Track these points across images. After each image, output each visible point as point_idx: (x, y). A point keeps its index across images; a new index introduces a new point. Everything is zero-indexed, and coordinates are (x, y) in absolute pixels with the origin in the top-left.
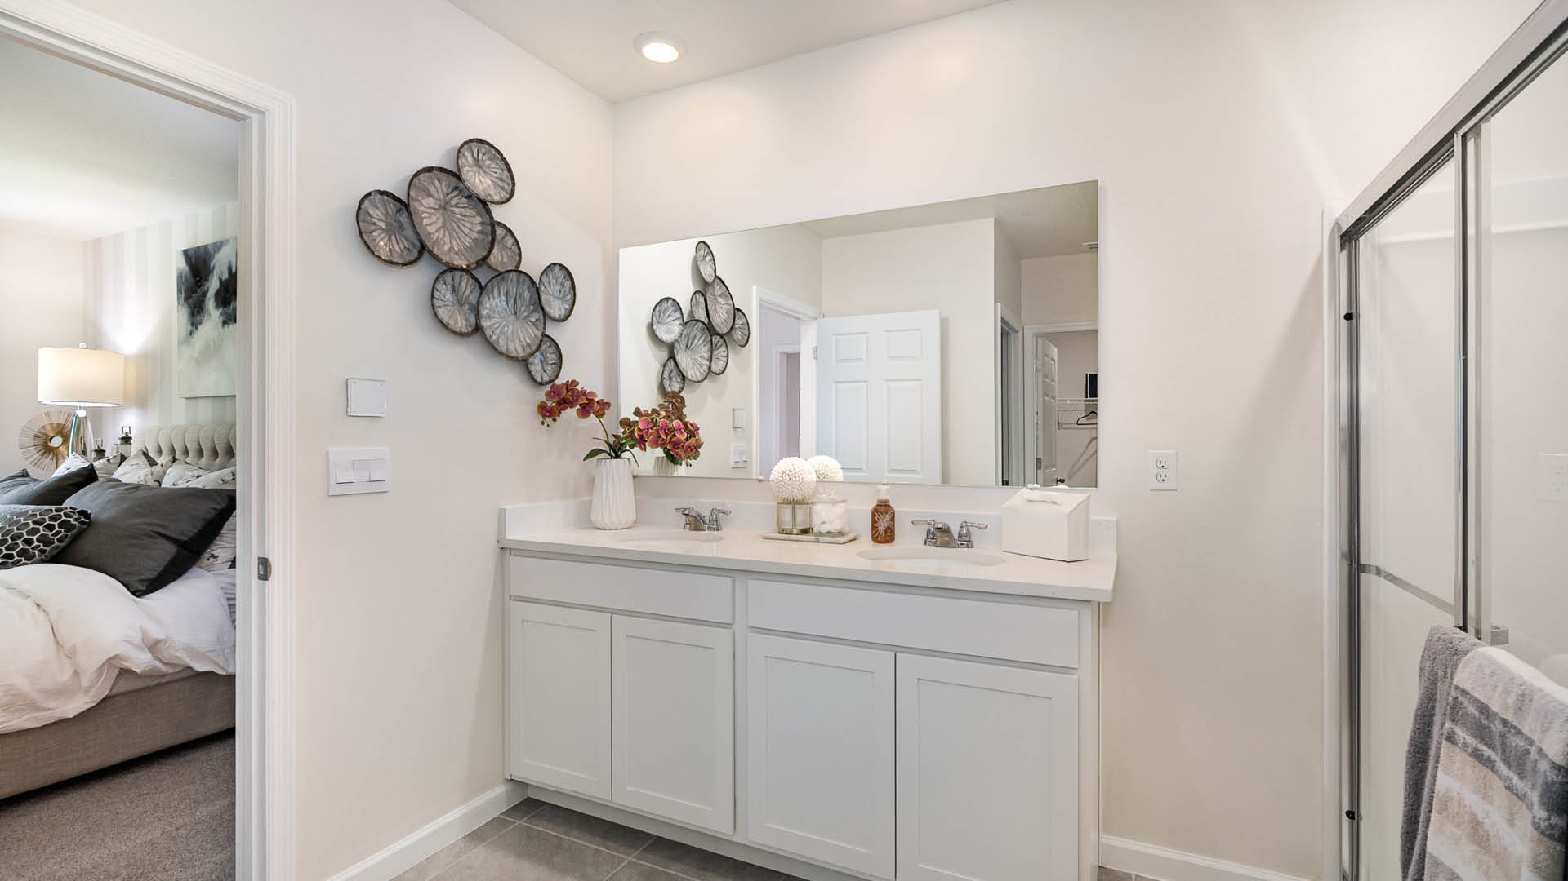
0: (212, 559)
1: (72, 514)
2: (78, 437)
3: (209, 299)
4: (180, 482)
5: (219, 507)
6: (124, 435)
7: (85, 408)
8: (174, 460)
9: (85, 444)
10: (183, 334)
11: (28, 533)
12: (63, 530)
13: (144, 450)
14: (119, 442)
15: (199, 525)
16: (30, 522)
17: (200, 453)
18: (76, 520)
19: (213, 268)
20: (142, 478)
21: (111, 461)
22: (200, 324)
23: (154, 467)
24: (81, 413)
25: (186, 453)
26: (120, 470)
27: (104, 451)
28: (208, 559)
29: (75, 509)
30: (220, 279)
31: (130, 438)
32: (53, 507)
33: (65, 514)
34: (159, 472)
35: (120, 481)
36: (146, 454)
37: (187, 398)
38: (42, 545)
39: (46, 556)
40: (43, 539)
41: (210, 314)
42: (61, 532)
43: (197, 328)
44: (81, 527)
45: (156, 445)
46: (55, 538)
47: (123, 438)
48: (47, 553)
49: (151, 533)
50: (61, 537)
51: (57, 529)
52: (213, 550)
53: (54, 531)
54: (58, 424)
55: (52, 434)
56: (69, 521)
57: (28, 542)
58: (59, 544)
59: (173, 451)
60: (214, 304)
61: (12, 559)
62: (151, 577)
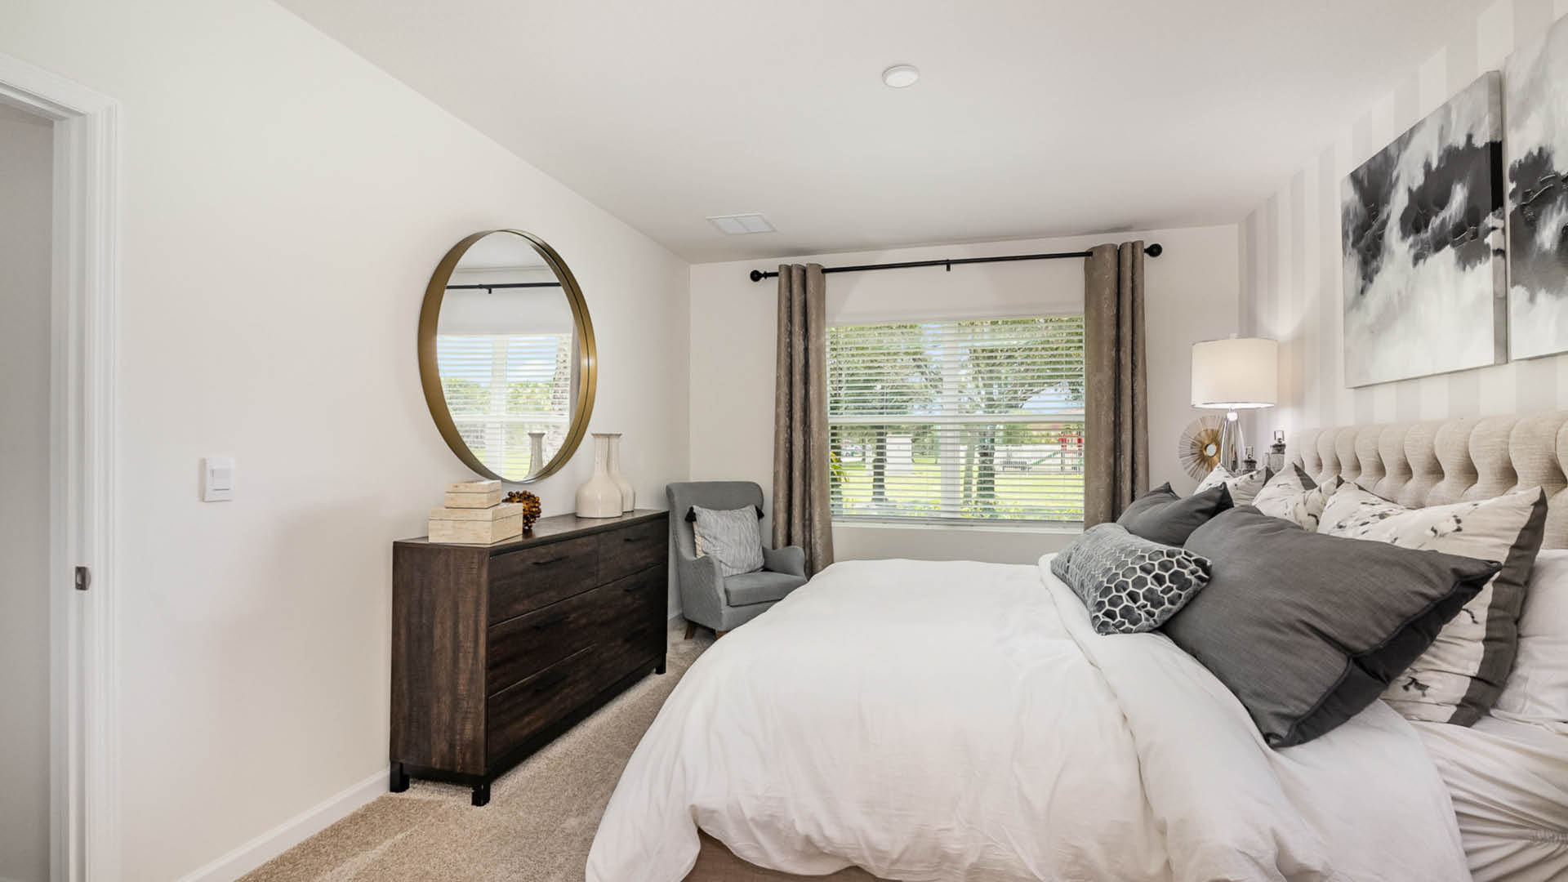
0: (1413, 689)
1: (1187, 563)
2: (1229, 444)
3: (1391, 230)
4: (1350, 523)
5: (1433, 592)
6: (1276, 442)
7: (1236, 410)
8: (1340, 482)
9: (1236, 453)
10: (1352, 294)
11: (1134, 585)
12: (1175, 587)
13: (1300, 466)
14: (1271, 450)
15: (1392, 625)
16: (1137, 567)
17: (1381, 470)
18: (1193, 573)
19: (1398, 178)
20: (1291, 508)
21: (1255, 477)
22: (1377, 272)
23: (1308, 492)
24: (1232, 417)
25: (1357, 468)
26: (1265, 492)
27: (1255, 462)
28: (1406, 688)
29: (1190, 556)
30: (1410, 190)
31: (1284, 446)
32: (1165, 548)
33: (1178, 562)
34: (1316, 500)
35: (1259, 512)
36: (1299, 471)
37: (1355, 388)
38: (1149, 604)
39: (1154, 620)
40: (1150, 596)
41: (1392, 253)
42: (1172, 589)
43: (1371, 281)
44: (1198, 585)
45: (1314, 455)
46: (1166, 597)
47: (1275, 446)
48: (1156, 617)
49: (1298, 625)
50: (1173, 596)
51: (1168, 584)
52: (1416, 671)
53: (1164, 587)
54: (1212, 430)
55: (1206, 442)
56: (1183, 573)
57: (1133, 597)
58: (1170, 606)
59: (1338, 465)
60: (1400, 234)
61: (1114, 620)
62: (1297, 712)
